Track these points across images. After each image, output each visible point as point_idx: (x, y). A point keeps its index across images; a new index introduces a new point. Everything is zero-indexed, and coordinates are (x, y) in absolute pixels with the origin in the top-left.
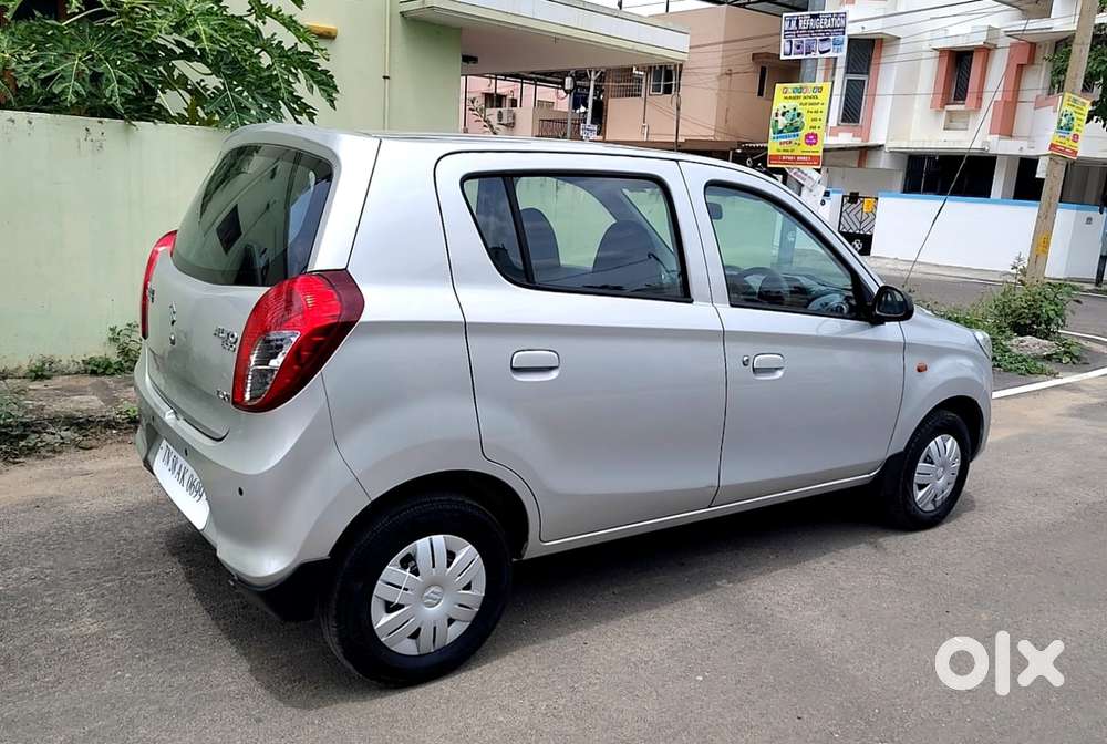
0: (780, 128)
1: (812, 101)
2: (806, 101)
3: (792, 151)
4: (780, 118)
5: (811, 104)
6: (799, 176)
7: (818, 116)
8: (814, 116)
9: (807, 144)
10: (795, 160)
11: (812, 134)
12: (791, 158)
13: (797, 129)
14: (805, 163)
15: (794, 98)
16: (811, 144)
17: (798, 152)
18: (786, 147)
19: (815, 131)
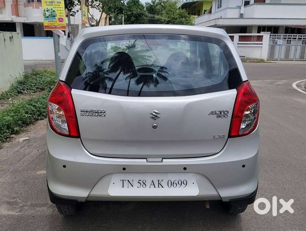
0: (47, 16)
1: (58, 6)
2: (55, 6)
3: (54, 24)
4: (46, 12)
5: (58, 8)
6: (58, 33)
7: (62, 12)
8: (60, 12)
9: (60, 21)
10: (56, 27)
11: (61, 18)
12: (54, 27)
13: (54, 16)
14: (60, 28)
15: (50, 5)
16: (61, 22)
17: (56, 24)
18: (51, 22)
19: (62, 17)
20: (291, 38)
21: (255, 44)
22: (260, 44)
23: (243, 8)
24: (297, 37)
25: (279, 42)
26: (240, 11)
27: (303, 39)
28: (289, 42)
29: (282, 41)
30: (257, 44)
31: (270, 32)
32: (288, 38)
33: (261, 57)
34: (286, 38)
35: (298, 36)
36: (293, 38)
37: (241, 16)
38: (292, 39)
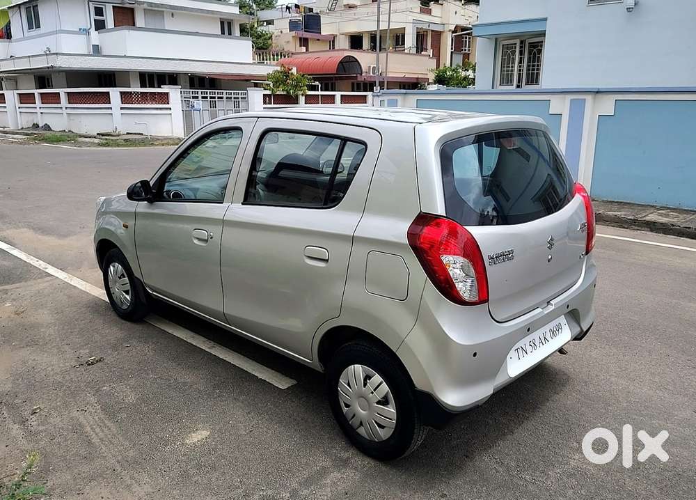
20: (214, 98)
21: (157, 109)
22: (167, 109)
23: (94, 33)
24: (224, 96)
25: (197, 104)
26: (89, 40)
27: (235, 98)
28: (213, 105)
29: (201, 102)
30: (161, 109)
31: (180, 87)
32: (211, 98)
33: (172, 133)
34: (207, 98)
35: (225, 93)
36: (219, 98)
37: (97, 50)
38: (217, 99)
